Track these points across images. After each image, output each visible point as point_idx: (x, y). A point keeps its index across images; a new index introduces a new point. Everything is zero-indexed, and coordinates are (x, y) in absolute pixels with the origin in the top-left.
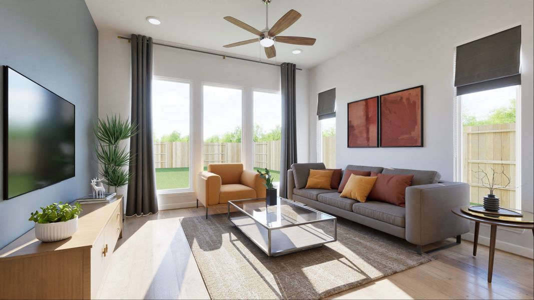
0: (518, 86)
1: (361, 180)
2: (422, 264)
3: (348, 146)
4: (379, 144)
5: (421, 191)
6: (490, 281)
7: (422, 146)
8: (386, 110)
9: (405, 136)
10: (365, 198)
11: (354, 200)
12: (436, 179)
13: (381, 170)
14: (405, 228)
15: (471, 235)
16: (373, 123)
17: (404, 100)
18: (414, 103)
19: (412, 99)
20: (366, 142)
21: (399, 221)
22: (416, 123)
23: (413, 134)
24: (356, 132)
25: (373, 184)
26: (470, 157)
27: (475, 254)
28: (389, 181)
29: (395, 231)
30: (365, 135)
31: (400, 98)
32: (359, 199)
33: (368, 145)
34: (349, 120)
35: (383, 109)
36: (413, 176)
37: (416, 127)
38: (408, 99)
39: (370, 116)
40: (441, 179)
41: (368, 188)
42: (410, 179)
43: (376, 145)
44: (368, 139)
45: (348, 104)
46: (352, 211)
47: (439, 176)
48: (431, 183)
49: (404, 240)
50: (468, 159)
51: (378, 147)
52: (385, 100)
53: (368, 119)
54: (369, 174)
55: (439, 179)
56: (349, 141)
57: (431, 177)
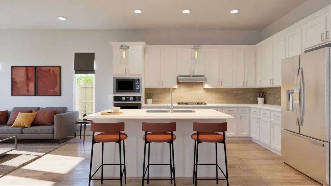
0: (94, 74)
1: (27, 115)
2: (61, 146)
3: (12, 95)
4: (36, 94)
5: (61, 116)
6: (84, 144)
7: (60, 95)
8: (41, 75)
9: (51, 90)
10: (30, 125)
11: (23, 127)
12: (66, 110)
13: (39, 109)
14: (53, 134)
15: (79, 132)
16: (32, 81)
17: (51, 71)
18: (56, 74)
19: (55, 72)
20: (27, 92)
21: (51, 131)
22: (57, 84)
23: (56, 89)
24: (19, 85)
25: (34, 117)
26: (82, 99)
27: (80, 138)
28: (44, 114)
29: (49, 136)
30: (26, 88)
31: (49, 70)
32: (26, 126)
33: (28, 94)
34: (13, 77)
35: (38, 74)
36: (56, 110)
37: (57, 86)
38: (53, 71)
39: (29, 77)
40: (68, 111)
41: (32, 119)
42: (55, 112)
43: (34, 95)
44: (28, 91)
45: (12, 67)
46: (22, 133)
47: (68, 109)
48: (64, 112)
49: (53, 139)
50: (81, 100)
51: (35, 96)
52: (40, 69)
53: (28, 79)
54: (31, 112)
55: (68, 110)
56: (13, 91)
57: (64, 110)
